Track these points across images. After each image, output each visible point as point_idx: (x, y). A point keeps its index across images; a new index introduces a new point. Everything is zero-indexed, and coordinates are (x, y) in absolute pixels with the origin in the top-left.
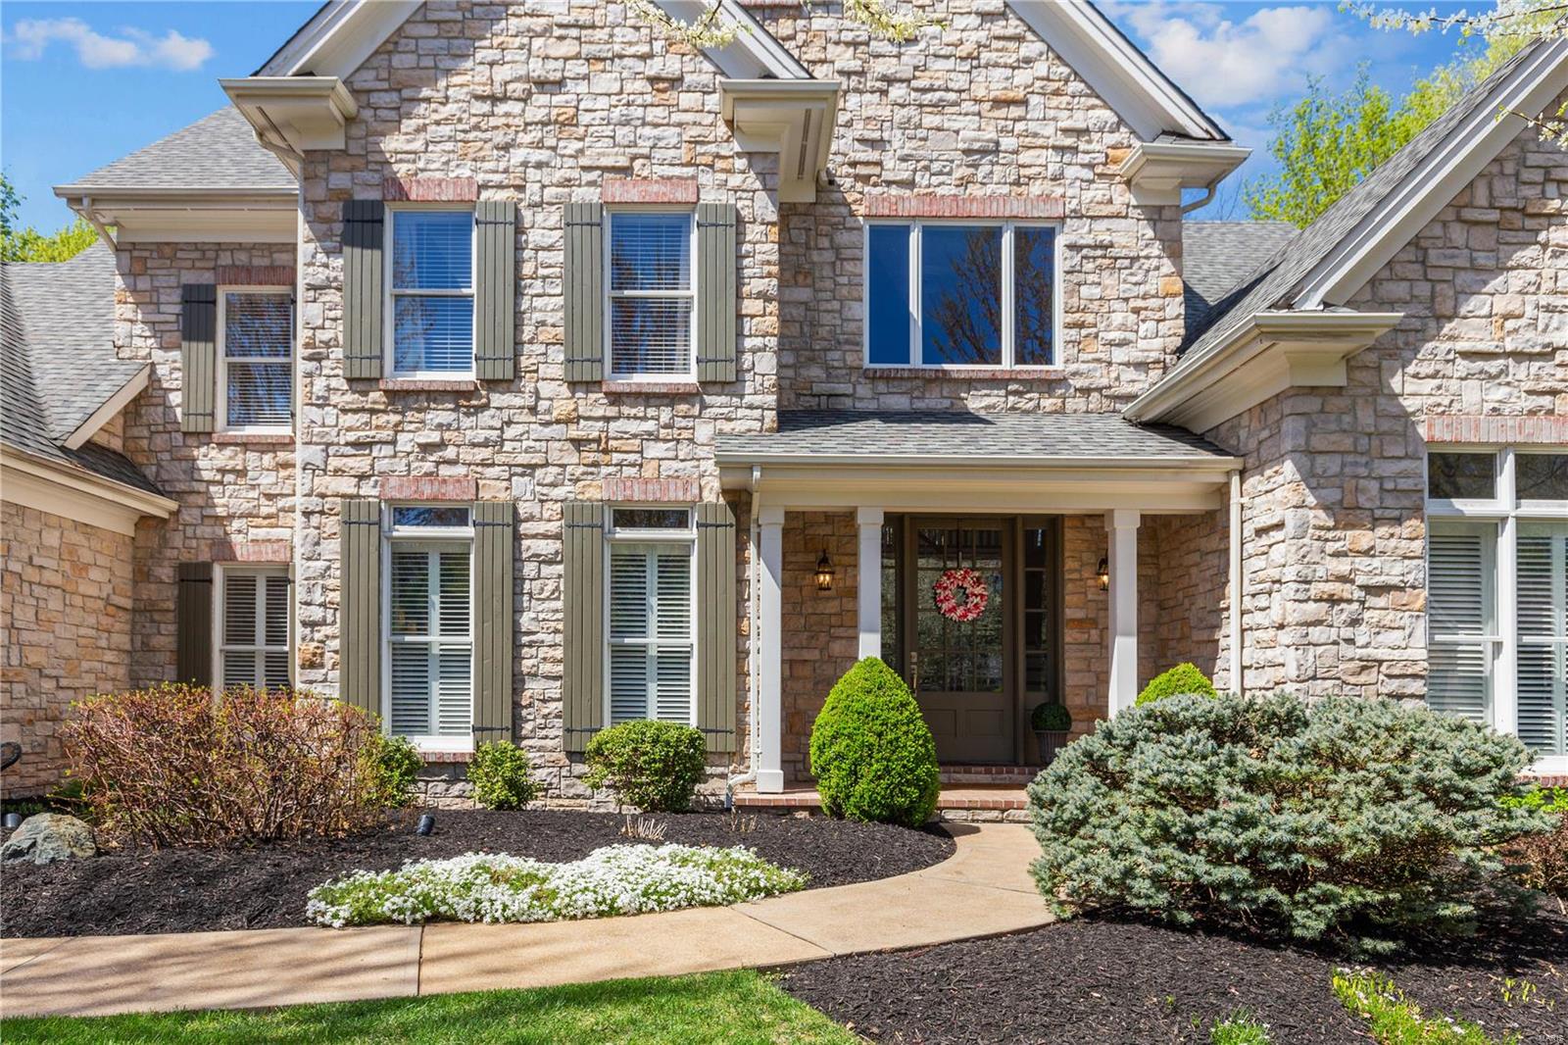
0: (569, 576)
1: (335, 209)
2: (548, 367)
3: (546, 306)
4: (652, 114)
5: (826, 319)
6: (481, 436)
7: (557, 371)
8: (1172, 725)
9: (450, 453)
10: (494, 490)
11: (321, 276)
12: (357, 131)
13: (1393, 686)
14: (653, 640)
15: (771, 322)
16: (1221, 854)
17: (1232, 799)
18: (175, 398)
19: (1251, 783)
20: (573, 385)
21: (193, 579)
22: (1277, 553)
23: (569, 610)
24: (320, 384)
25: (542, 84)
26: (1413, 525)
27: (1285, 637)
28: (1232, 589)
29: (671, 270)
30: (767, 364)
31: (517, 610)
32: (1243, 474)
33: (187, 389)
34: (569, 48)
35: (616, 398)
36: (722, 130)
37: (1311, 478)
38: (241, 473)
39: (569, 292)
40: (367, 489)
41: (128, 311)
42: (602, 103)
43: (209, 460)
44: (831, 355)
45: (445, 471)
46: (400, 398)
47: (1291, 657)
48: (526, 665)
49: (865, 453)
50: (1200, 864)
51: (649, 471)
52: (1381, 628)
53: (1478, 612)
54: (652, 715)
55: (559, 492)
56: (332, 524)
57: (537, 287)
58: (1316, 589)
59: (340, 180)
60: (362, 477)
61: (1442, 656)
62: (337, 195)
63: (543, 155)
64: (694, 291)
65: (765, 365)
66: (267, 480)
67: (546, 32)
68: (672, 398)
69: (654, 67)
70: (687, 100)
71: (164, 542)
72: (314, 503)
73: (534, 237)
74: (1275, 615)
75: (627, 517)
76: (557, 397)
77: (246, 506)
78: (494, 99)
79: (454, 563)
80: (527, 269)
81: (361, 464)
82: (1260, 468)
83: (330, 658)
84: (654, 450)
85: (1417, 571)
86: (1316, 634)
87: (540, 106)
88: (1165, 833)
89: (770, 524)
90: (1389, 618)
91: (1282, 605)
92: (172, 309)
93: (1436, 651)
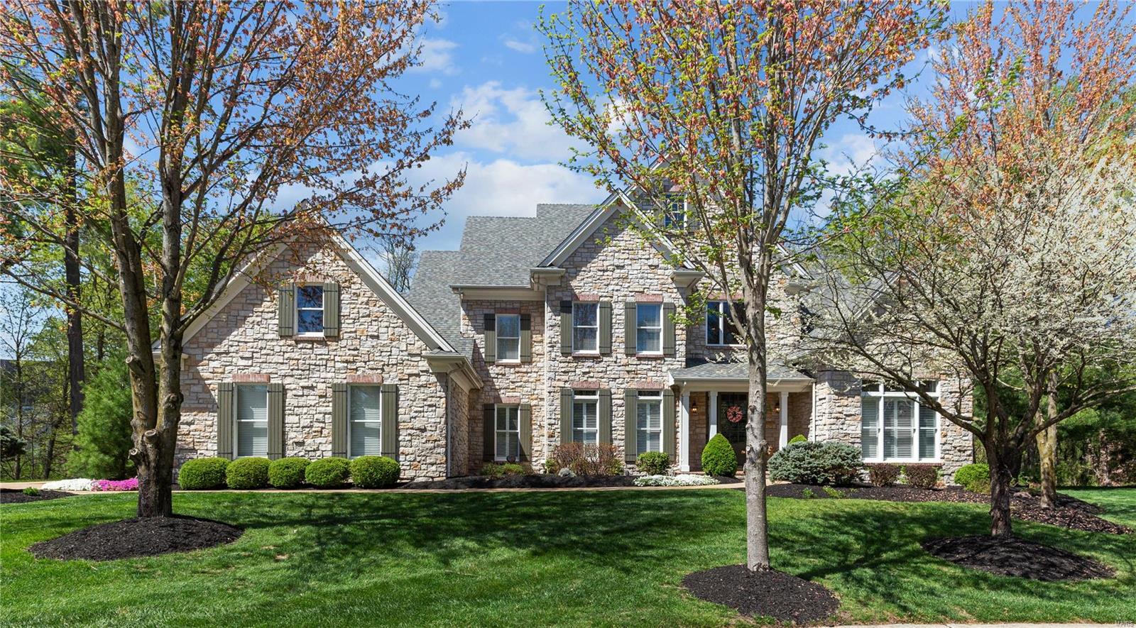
0: (626, 410)
1: (558, 303)
2: (619, 349)
3: (619, 332)
4: (650, 276)
5: (695, 331)
6: (601, 370)
7: (623, 351)
8: (797, 447)
9: (592, 374)
10: (604, 385)
11: (554, 322)
12: (564, 280)
13: (852, 440)
14: (648, 429)
15: (684, 337)
16: (806, 469)
17: (808, 459)
18: (482, 350)
19: (811, 457)
20: (627, 355)
21: (488, 409)
22: (824, 406)
23: (626, 420)
24: (553, 355)
25: (618, 267)
26: (857, 398)
27: (826, 427)
28: (813, 414)
29: (653, 319)
30: (683, 349)
31: (611, 420)
32: (816, 383)
33: (486, 348)
34: (625, 256)
35: (639, 359)
36: (670, 281)
37: (832, 386)
38: (504, 375)
39: (626, 327)
40: (567, 385)
41: (466, 322)
42: (635, 272)
43: (493, 370)
44: (697, 342)
45: (590, 380)
46: (578, 359)
47: (827, 433)
48: (614, 436)
49: (713, 377)
50: (802, 471)
51: (649, 380)
52: (849, 425)
53: (875, 418)
54: (648, 450)
55: (623, 386)
56: (558, 395)
57: (617, 326)
58: (833, 415)
59: (559, 294)
60: (566, 382)
61: (865, 432)
62: (558, 299)
63: (618, 287)
64: (662, 327)
65: (682, 349)
66: (512, 377)
67: (619, 251)
68: (655, 359)
69: (650, 262)
70: (660, 272)
71: (479, 397)
72: (552, 389)
73: (615, 311)
74: (823, 422)
75: (641, 393)
76: (623, 359)
77: (505, 386)
78: (604, 271)
79: (591, 406)
80: (614, 321)
81: (565, 378)
82: (820, 382)
83: (556, 435)
84: (650, 374)
85: (859, 411)
86: (833, 427)
87: (618, 273)
88: (796, 466)
89: (686, 395)
90: (852, 423)
91: (825, 420)
92: (481, 321)
93: (863, 431)
